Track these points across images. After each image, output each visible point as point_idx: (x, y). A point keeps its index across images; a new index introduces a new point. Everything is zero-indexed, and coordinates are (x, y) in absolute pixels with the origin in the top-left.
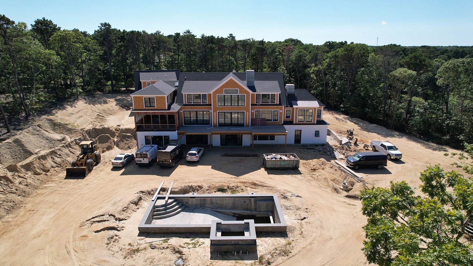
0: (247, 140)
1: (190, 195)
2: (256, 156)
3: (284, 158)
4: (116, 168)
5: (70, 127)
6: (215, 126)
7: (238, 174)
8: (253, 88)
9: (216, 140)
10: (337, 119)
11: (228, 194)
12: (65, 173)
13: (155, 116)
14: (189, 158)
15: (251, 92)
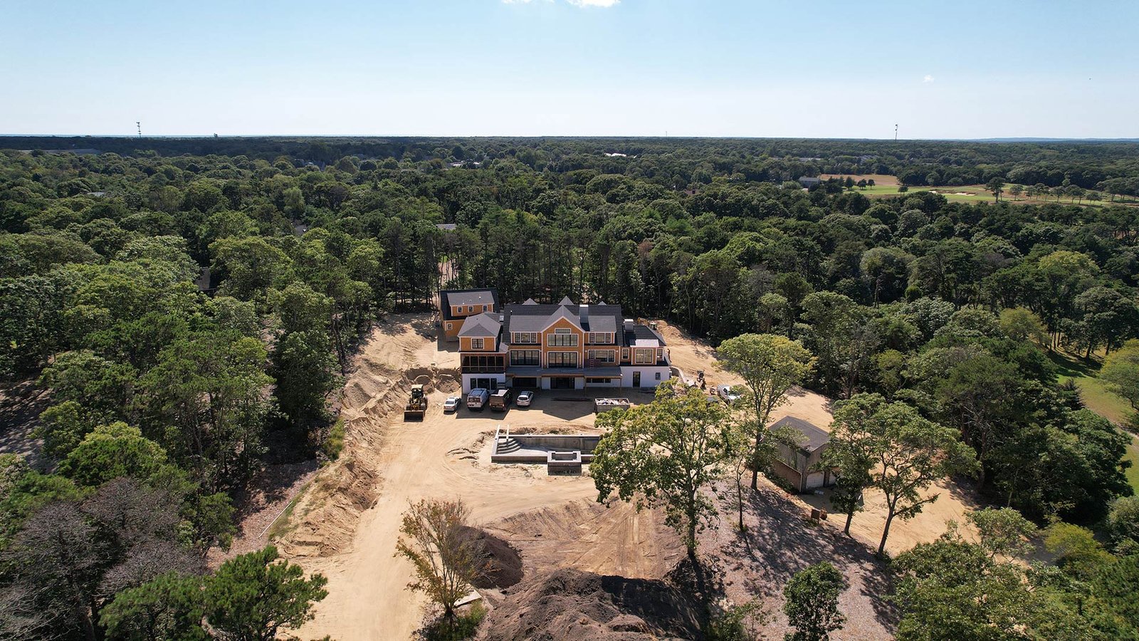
0: (579, 383)
1: (527, 435)
2: (588, 400)
3: (616, 403)
4: (447, 412)
5: (387, 367)
6: (545, 367)
7: (569, 419)
8: (585, 326)
9: (546, 383)
10: (697, 352)
11: (561, 435)
12: (402, 417)
13: (483, 358)
14: (520, 403)
15: (584, 332)
